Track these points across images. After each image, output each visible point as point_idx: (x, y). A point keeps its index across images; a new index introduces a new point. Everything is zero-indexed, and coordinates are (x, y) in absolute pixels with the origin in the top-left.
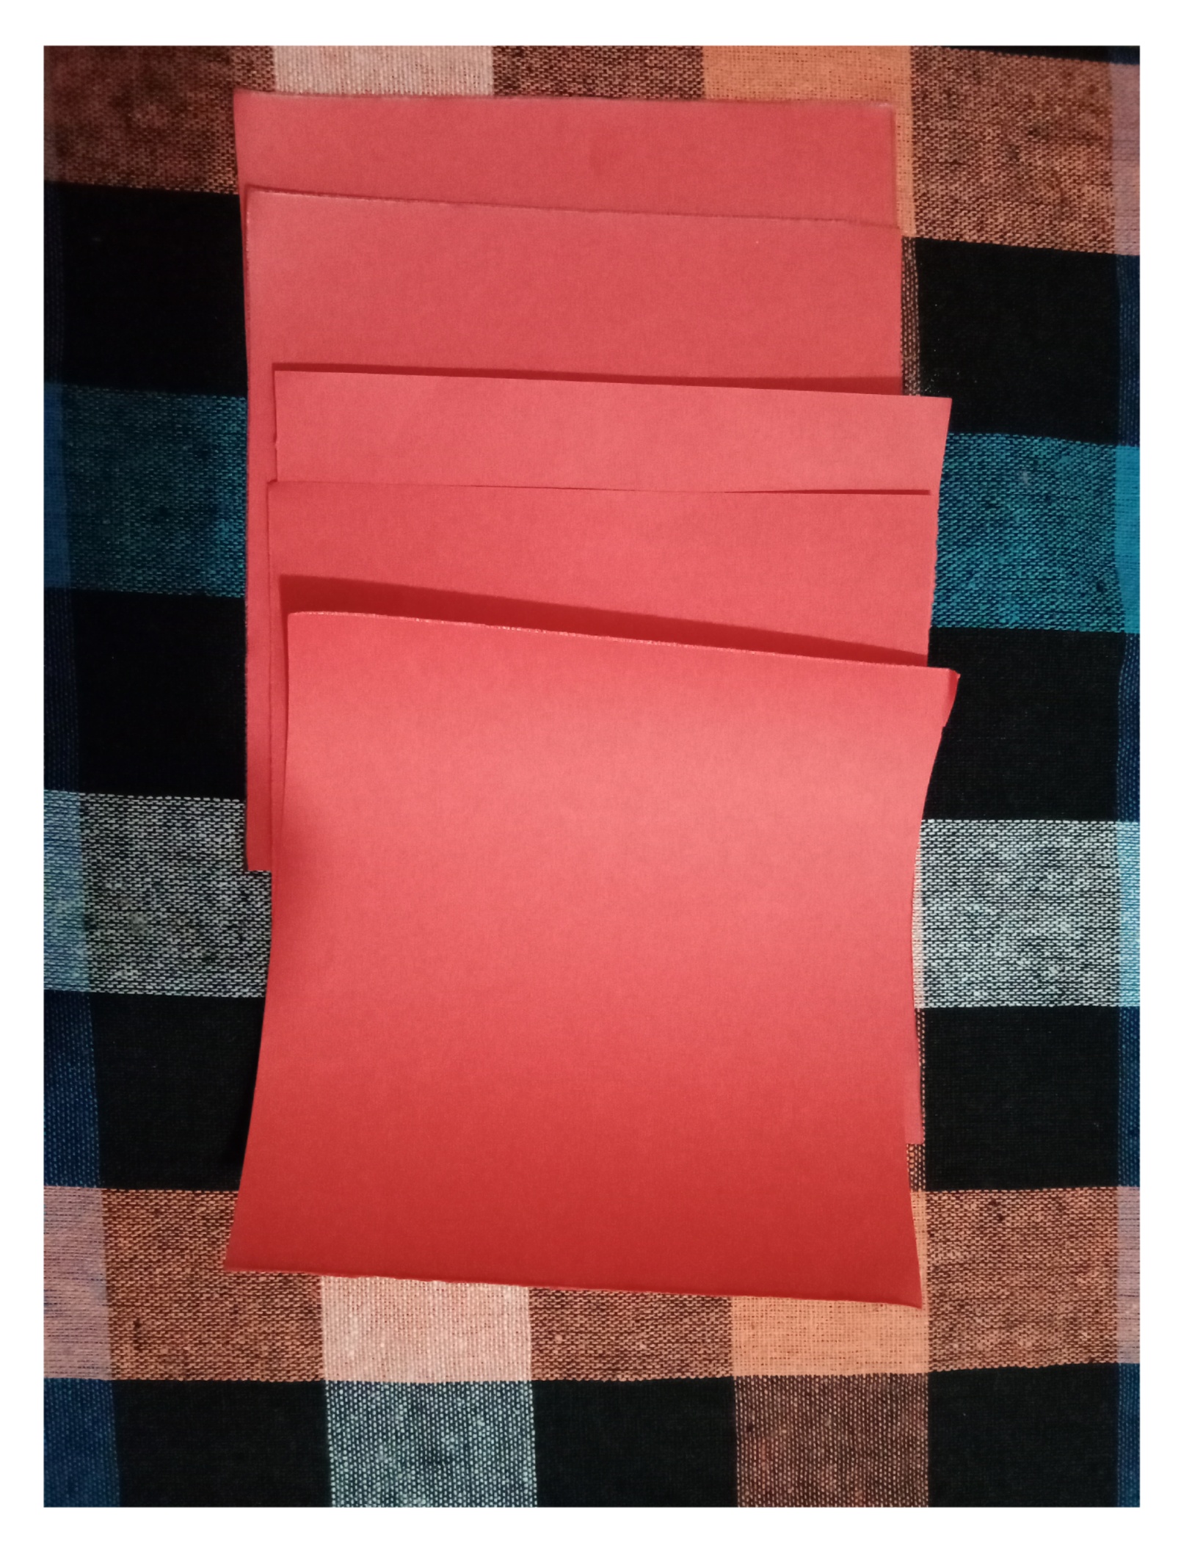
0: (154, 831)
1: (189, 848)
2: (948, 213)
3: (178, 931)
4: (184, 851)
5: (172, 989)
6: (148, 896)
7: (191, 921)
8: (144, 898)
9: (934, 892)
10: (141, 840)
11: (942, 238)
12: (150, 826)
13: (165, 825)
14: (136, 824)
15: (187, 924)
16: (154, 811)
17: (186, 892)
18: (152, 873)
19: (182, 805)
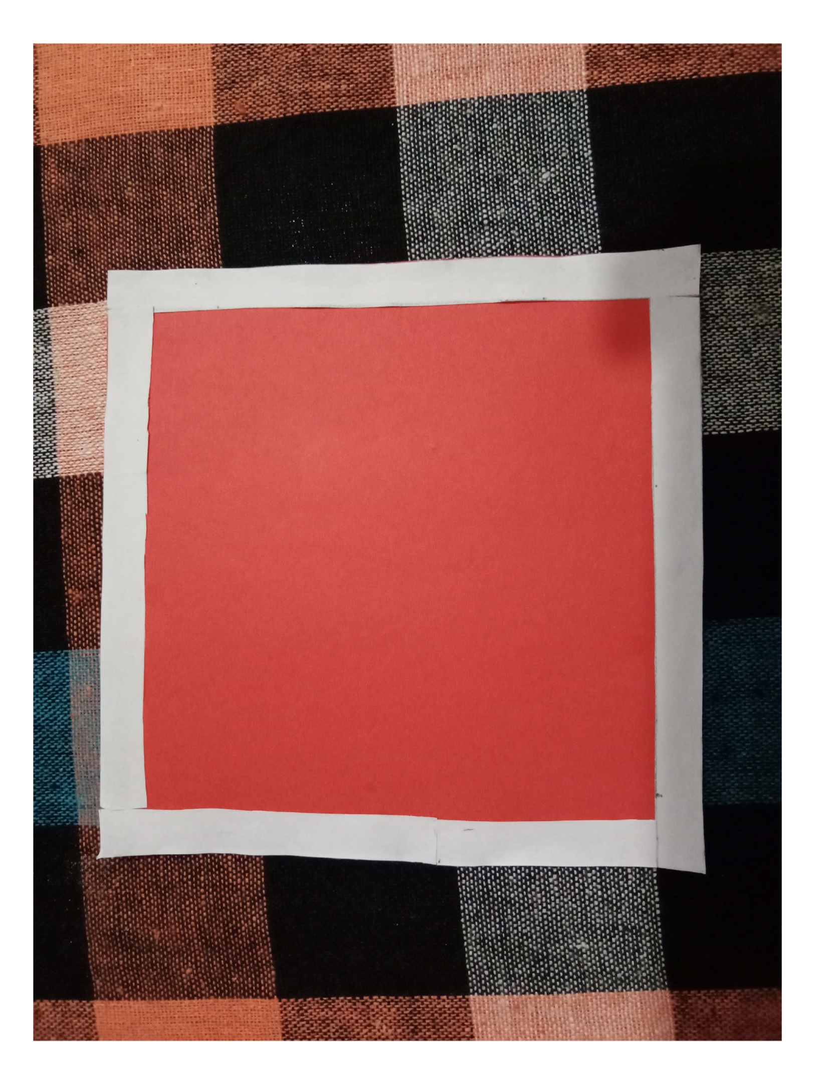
0: (752, 400)
1: (719, 387)
2: (67, 1024)
3: (725, 311)
4: (724, 384)
5: (728, 257)
6: (754, 340)
7: (713, 321)
8: (758, 337)
9: (46, 412)
10: (764, 391)
11: (70, 1002)
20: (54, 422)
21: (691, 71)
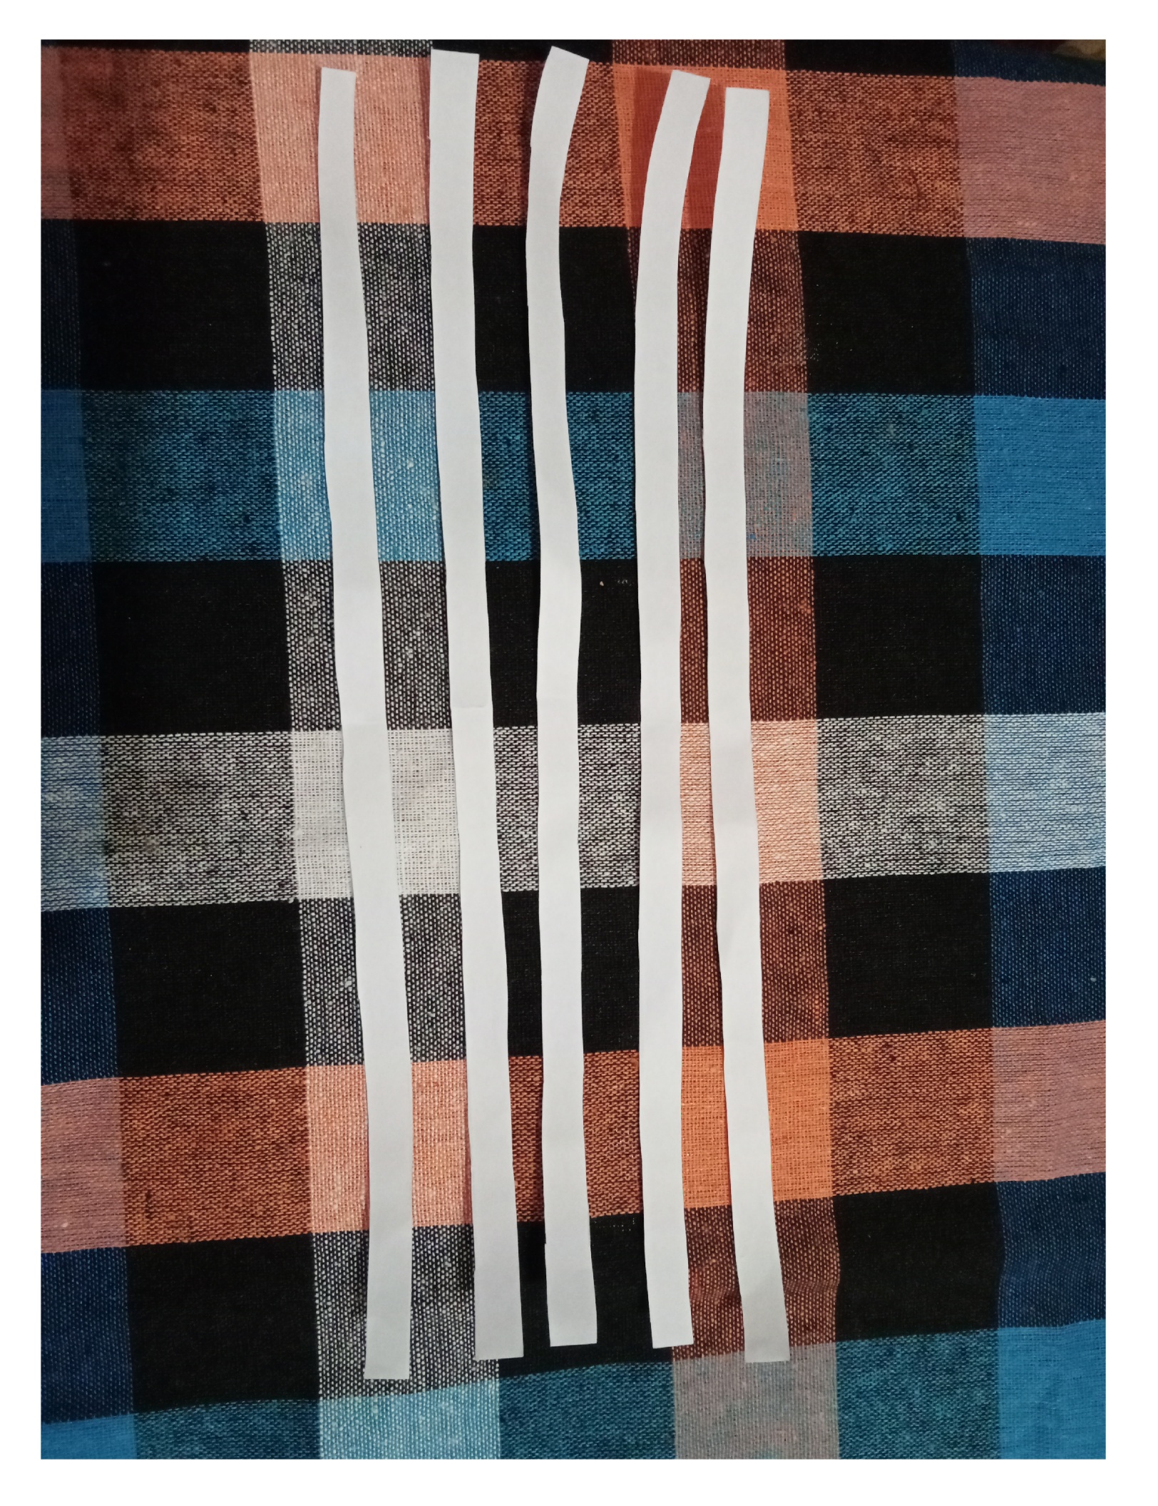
0: (166, 764)
1: (196, 777)
2: (824, 209)
3: (186, 849)
4: (192, 780)
5: (180, 900)
6: (160, 821)
7: (198, 840)
8: (156, 823)
9: (827, 780)
10: (154, 772)
11: (821, 230)
12: (162, 761)
13: (175, 758)
14: (150, 759)
15: (194, 843)
16: (166, 747)
17: (193, 815)
18: (164, 801)
19: (190, 741)
20: (819, 770)
21: (207, 1080)
